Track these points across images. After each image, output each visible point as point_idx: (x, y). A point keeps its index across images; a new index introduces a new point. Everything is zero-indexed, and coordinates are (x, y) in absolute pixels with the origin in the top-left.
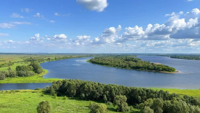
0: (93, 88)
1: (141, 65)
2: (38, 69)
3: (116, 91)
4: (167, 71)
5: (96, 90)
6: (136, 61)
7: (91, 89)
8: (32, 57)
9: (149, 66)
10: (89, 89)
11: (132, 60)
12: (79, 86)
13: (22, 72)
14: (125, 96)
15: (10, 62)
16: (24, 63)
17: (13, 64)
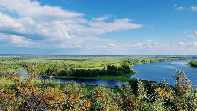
2: (126, 70)
8: (129, 59)
15: (109, 63)
16: (120, 64)
17: (111, 64)
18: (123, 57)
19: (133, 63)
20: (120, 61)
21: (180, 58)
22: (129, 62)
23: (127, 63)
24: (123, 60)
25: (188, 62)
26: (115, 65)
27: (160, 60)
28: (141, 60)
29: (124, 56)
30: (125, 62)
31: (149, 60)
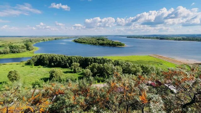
0: (59, 59)
1: (105, 42)
2: (29, 47)
3: (75, 60)
4: (120, 46)
5: (62, 61)
6: (103, 40)
7: (58, 59)
9: (110, 43)
10: (57, 60)
11: (101, 40)
12: (51, 58)
13: (15, 50)
14: (78, 63)
15: (11, 43)
16: (23, 43)
17: (13, 44)
18: (25, 38)
19: (35, 42)
20: (22, 41)
21: (68, 38)
22: (31, 41)
23: (29, 42)
24: (25, 40)
25: (73, 40)
26: (18, 44)
27: (55, 39)
28: (42, 40)
29: (25, 36)
30: (27, 41)
31: (48, 39)
